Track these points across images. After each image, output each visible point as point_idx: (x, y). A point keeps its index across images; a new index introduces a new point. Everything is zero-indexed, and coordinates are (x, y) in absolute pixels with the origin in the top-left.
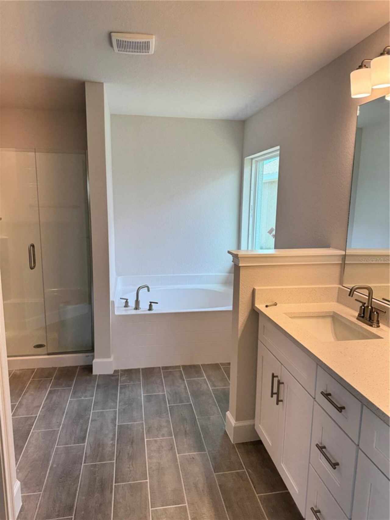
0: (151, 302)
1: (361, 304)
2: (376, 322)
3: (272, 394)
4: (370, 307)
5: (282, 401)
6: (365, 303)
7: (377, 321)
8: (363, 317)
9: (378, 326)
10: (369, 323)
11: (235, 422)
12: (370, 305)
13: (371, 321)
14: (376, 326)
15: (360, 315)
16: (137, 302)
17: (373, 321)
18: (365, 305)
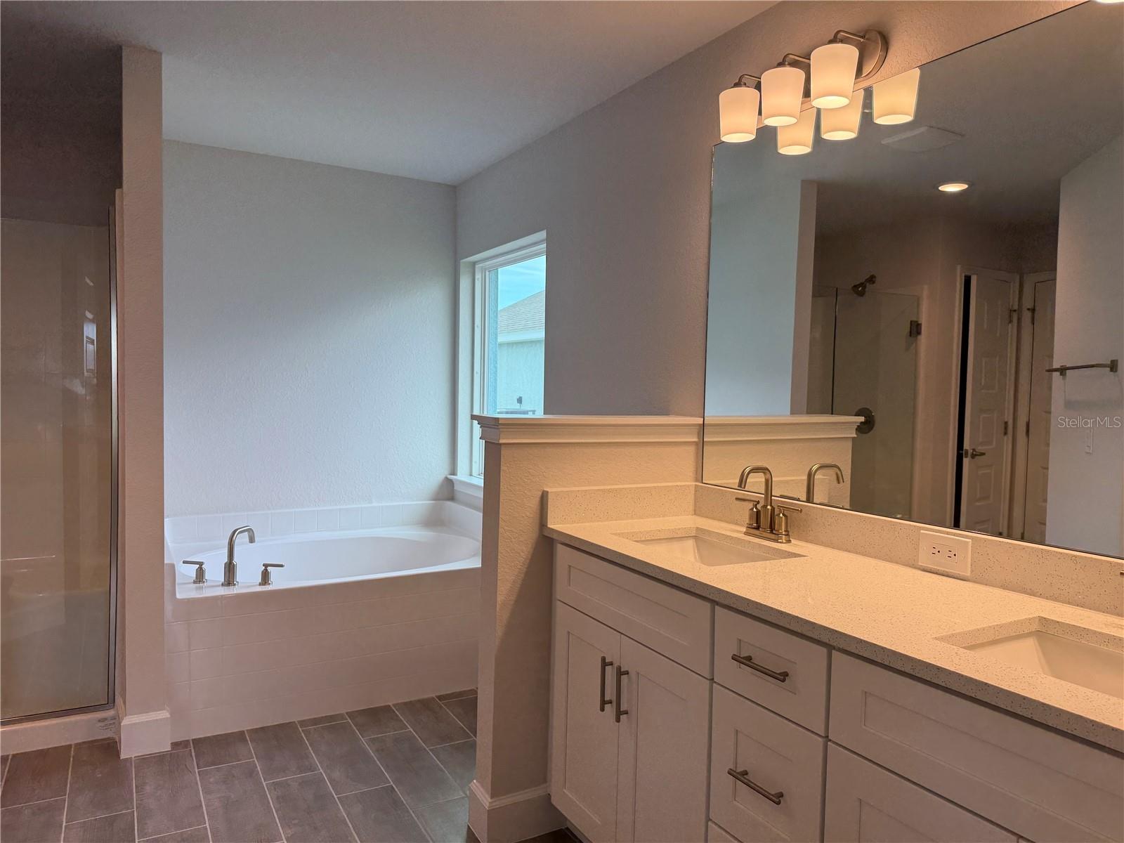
0: (266, 566)
1: (751, 505)
2: (784, 533)
3: (604, 703)
4: (769, 507)
5: (626, 713)
6: (758, 502)
7: (785, 531)
8: (758, 528)
9: (789, 541)
10: (773, 536)
11: (490, 800)
12: (769, 503)
13: (774, 532)
14: (784, 541)
15: (750, 526)
16: (230, 568)
17: (778, 531)
18: (759, 507)
